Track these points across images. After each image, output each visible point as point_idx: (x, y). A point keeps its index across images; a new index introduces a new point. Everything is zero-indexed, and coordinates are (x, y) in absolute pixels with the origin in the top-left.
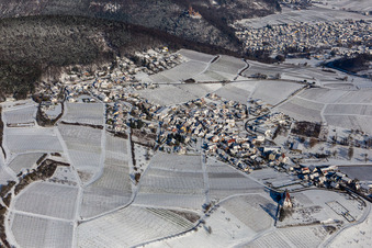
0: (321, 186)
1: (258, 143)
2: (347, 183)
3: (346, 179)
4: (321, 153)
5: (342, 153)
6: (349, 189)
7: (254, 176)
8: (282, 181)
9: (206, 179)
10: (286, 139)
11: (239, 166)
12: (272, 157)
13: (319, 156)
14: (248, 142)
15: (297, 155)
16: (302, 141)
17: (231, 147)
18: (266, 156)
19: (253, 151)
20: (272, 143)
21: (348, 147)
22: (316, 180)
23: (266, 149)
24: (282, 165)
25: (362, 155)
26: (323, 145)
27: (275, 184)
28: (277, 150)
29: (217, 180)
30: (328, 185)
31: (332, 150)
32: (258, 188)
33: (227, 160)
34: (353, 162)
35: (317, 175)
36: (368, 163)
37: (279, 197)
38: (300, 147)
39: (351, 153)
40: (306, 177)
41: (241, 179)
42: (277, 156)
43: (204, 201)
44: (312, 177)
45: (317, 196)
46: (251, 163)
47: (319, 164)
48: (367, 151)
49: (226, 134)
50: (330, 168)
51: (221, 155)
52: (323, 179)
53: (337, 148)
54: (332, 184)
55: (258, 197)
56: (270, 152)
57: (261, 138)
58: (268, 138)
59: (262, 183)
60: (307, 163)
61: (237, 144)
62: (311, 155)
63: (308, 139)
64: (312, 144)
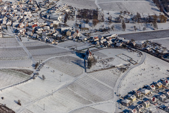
0: (110, 47)
1: (55, 26)
2: (126, 43)
3: (126, 41)
4: (103, 28)
5: (118, 28)
6: (129, 46)
7: (60, 46)
8: (82, 47)
9: (27, 51)
10: (74, 22)
11: (47, 41)
12: (68, 33)
13: (102, 30)
14: (47, 25)
15: (86, 31)
16: (87, 22)
17: (36, 30)
18: (64, 33)
19: (53, 30)
20: (65, 25)
21: (121, 24)
22: (105, 44)
23: (63, 29)
24: (77, 38)
25: (132, 27)
26: (103, 24)
27: (79, 49)
28: (71, 28)
29: (35, 50)
30: (114, 46)
31: (110, 26)
32: (67, 52)
33: (36, 38)
34: (126, 32)
35: (105, 40)
36: (137, 31)
37: (83, 55)
38: (87, 26)
39: (124, 26)
40: (98, 43)
41: (52, 49)
42: (72, 33)
43: (32, 63)
44: (102, 42)
45: (108, 52)
46: (56, 38)
47: (105, 35)
48: (134, 25)
49: (29, 22)
50: (113, 36)
51: (30, 36)
52: (110, 42)
53: (113, 24)
54: (117, 44)
55: (69, 57)
56: (67, 30)
57: (55, 22)
58: (61, 22)
59: (68, 49)
60: (93, 35)
61: (39, 28)
62: (96, 31)
63: (91, 21)
64: (95, 23)
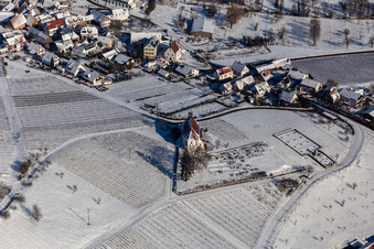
0: (260, 103)
1: (116, 25)
2: (312, 91)
3: (311, 83)
4: (252, 35)
5: (298, 32)
6: (319, 104)
7: (116, 94)
8: (177, 99)
9: (11, 109)
10: (175, 12)
11: (81, 77)
12: (150, 51)
13: (249, 43)
14: (94, 23)
15: (203, 45)
16: (210, 13)
17: (58, 37)
18: (136, 50)
19: (107, 40)
20: (146, 23)
21: (308, 20)
22: (249, 92)
23: (135, 37)
24: (173, 67)
25: (338, 34)
26: (256, 18)
27: (165, 106)
28: (158, 36)
29: (36, 109)
30: (275, 101)
31: (276, 28)
32: (128, 119)
33: (51, 66)
34: (321, 49)
35: (249, 80)
36: (353, 48)
37: (175, 131)
38: (209, 25)
39: (315, 31)
40: (228, 87)
41: (87, 104)
42: (162, 50)
43: (15, 155)
44: (240, 85)
45: (252, 123)
46: (107, 68)
47: (252, 59)
48: (347, 25)
49: (42, 11)
50: (276, 64)
51: (36, 57)
52: (263, 88)
53: (285, 22)
54: (284, 96)
55: (131, 137)
56: (145, 41)
57: (120, 14)
58: (136, 12)
59: (135, 107)
60: (225, 58)
61: (68, 30)
62: (233, 42)
63: (223, 10)
64: (232, 18)
